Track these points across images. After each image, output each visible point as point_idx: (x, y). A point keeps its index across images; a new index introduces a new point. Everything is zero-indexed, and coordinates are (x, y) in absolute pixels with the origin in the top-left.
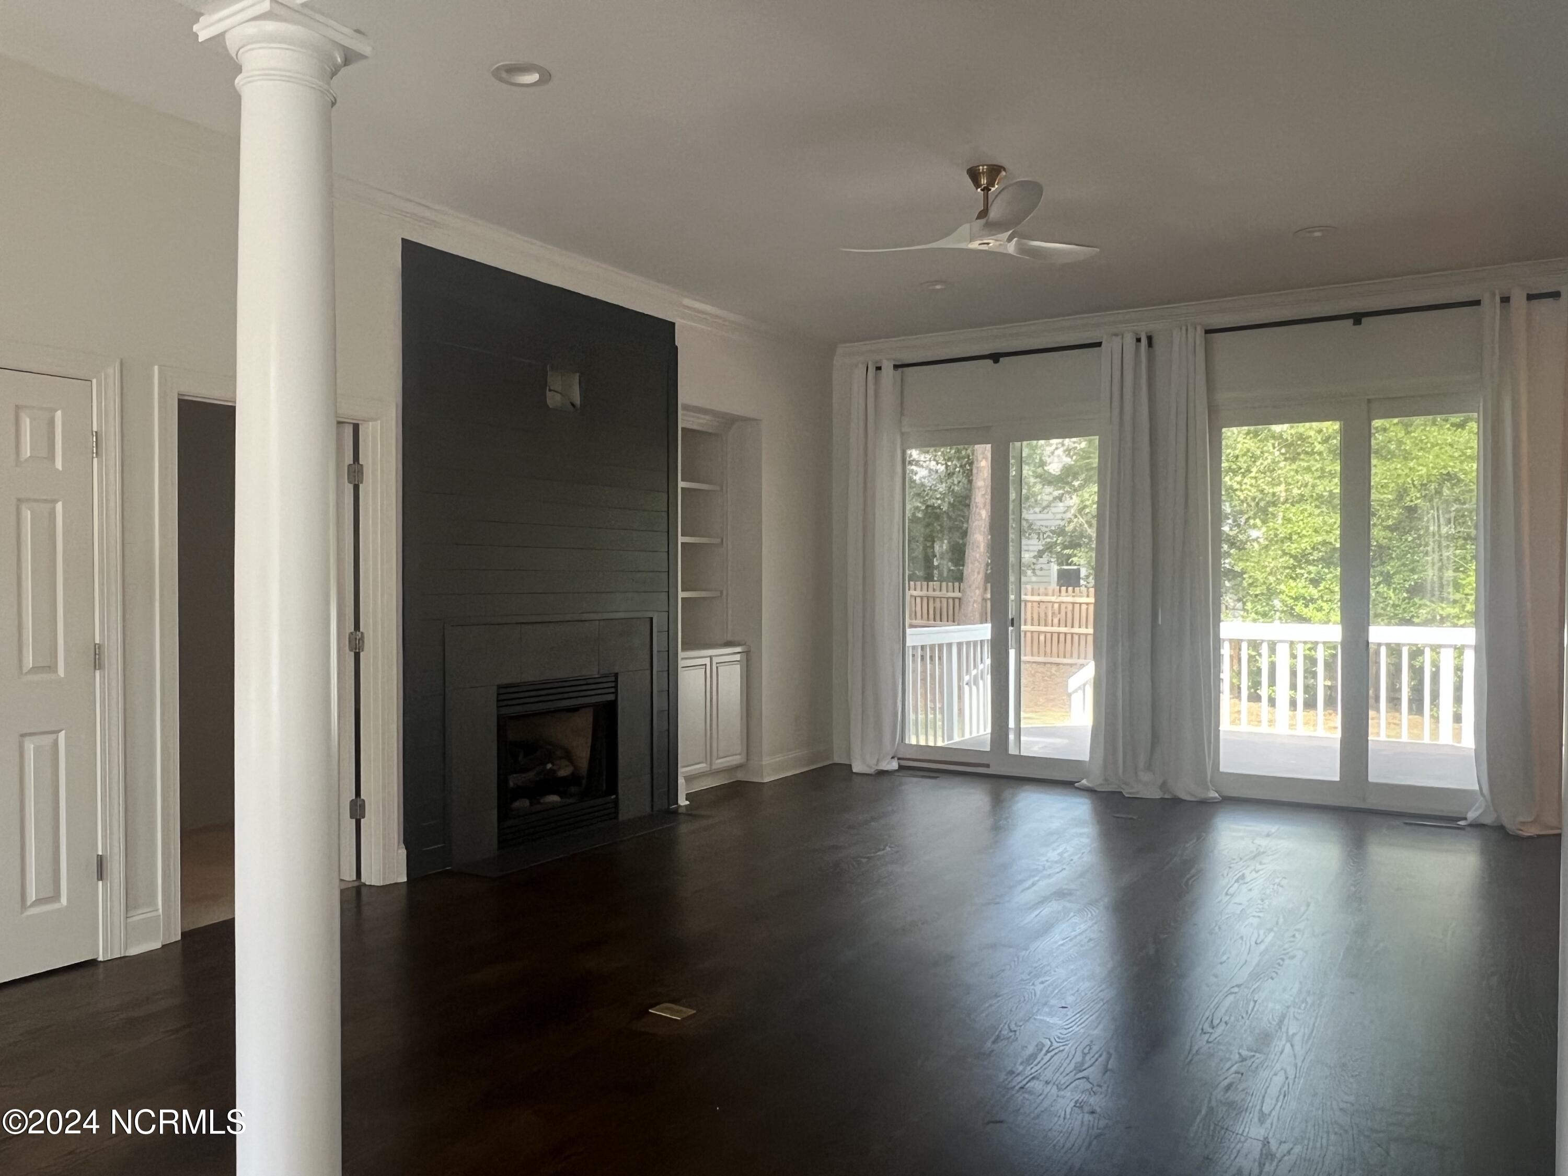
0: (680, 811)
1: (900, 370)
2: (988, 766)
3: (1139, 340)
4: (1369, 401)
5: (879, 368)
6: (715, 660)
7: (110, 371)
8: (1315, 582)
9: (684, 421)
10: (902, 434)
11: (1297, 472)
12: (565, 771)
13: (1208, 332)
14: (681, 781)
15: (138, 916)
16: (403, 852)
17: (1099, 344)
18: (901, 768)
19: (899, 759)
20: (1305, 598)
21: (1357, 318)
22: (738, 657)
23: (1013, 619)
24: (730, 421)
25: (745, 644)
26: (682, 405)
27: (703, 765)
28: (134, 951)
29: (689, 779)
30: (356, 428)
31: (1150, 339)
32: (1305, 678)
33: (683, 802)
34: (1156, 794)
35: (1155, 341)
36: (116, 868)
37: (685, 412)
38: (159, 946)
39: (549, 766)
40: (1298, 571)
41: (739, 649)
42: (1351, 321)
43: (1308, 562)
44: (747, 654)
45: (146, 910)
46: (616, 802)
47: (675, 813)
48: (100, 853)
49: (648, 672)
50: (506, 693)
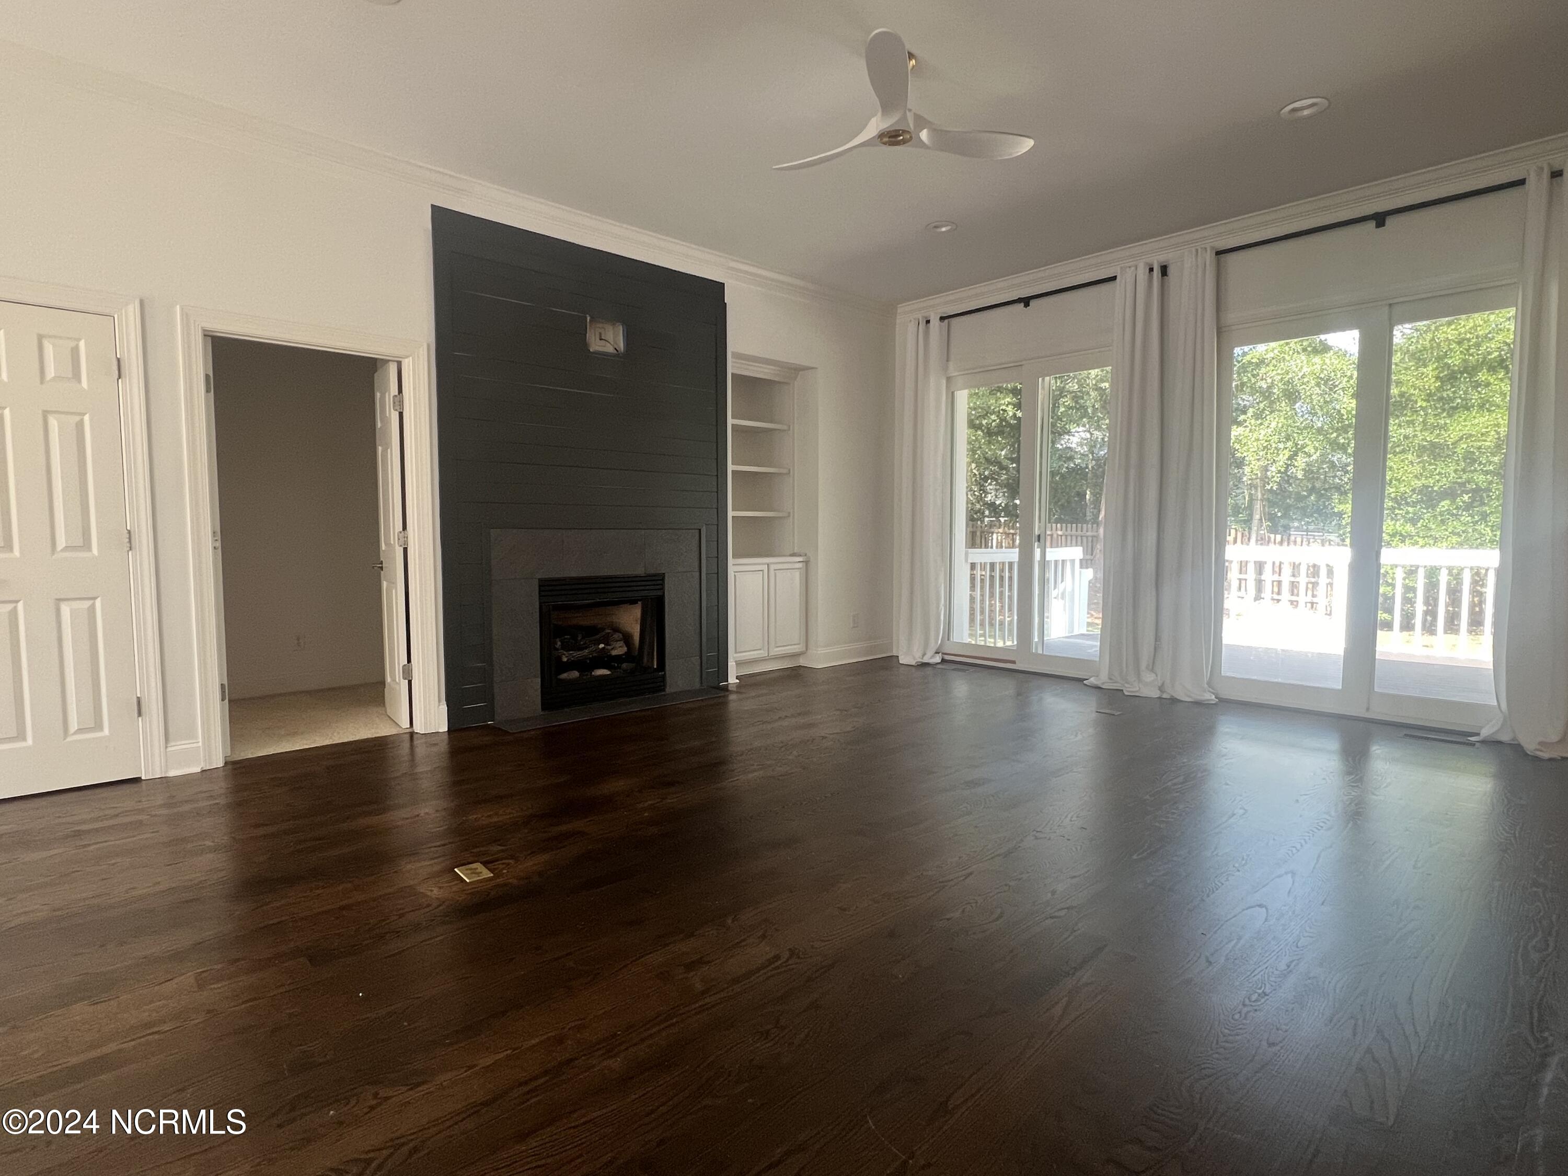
0: (730, 688)
1: (946, 321)
2: (1014, 662)
3: (1151, 270)
4: (1390, 305)
5: (928, 322)
6: (772, 567)
7: (130, 308)
8: (1413, 521)
9: (732, 367)
10: (949, 379)
11: (1400, 425)
12: (619, 650)
13: (1219, 253)
14: (731, 664)
15: (177, 746)
16: (444, 708)
17: (1114, 278)
18: (943, 661)
19: (943, 654)
20: (1401, 535)
21: (1380, 219)
22: (800, 565)
23: (1039, 536)
24: (797, 370)
25: (806, 555)
26: (733, 354)
27: (762, 652)
28: (172, 773)
29: (739, 664)
30: (399, 364)
31: (1164, 270)
32: (1403, 604)
33: (732, 680)
34: (1154, 693)
35: (1171, 271)
36: (154, 706)
37: (734, 360)
38: (199, 770)
39: (602, 646)
40: (1397, 511)
41: (800, 559)
42: (1372, 224)
43: (1407, 504)
44: (807, 563)
45: (183, 742)
46: (664, 677)
47: (726, 689)
48: (139, 695)
49: (698, 574)
50: (548, 587)
